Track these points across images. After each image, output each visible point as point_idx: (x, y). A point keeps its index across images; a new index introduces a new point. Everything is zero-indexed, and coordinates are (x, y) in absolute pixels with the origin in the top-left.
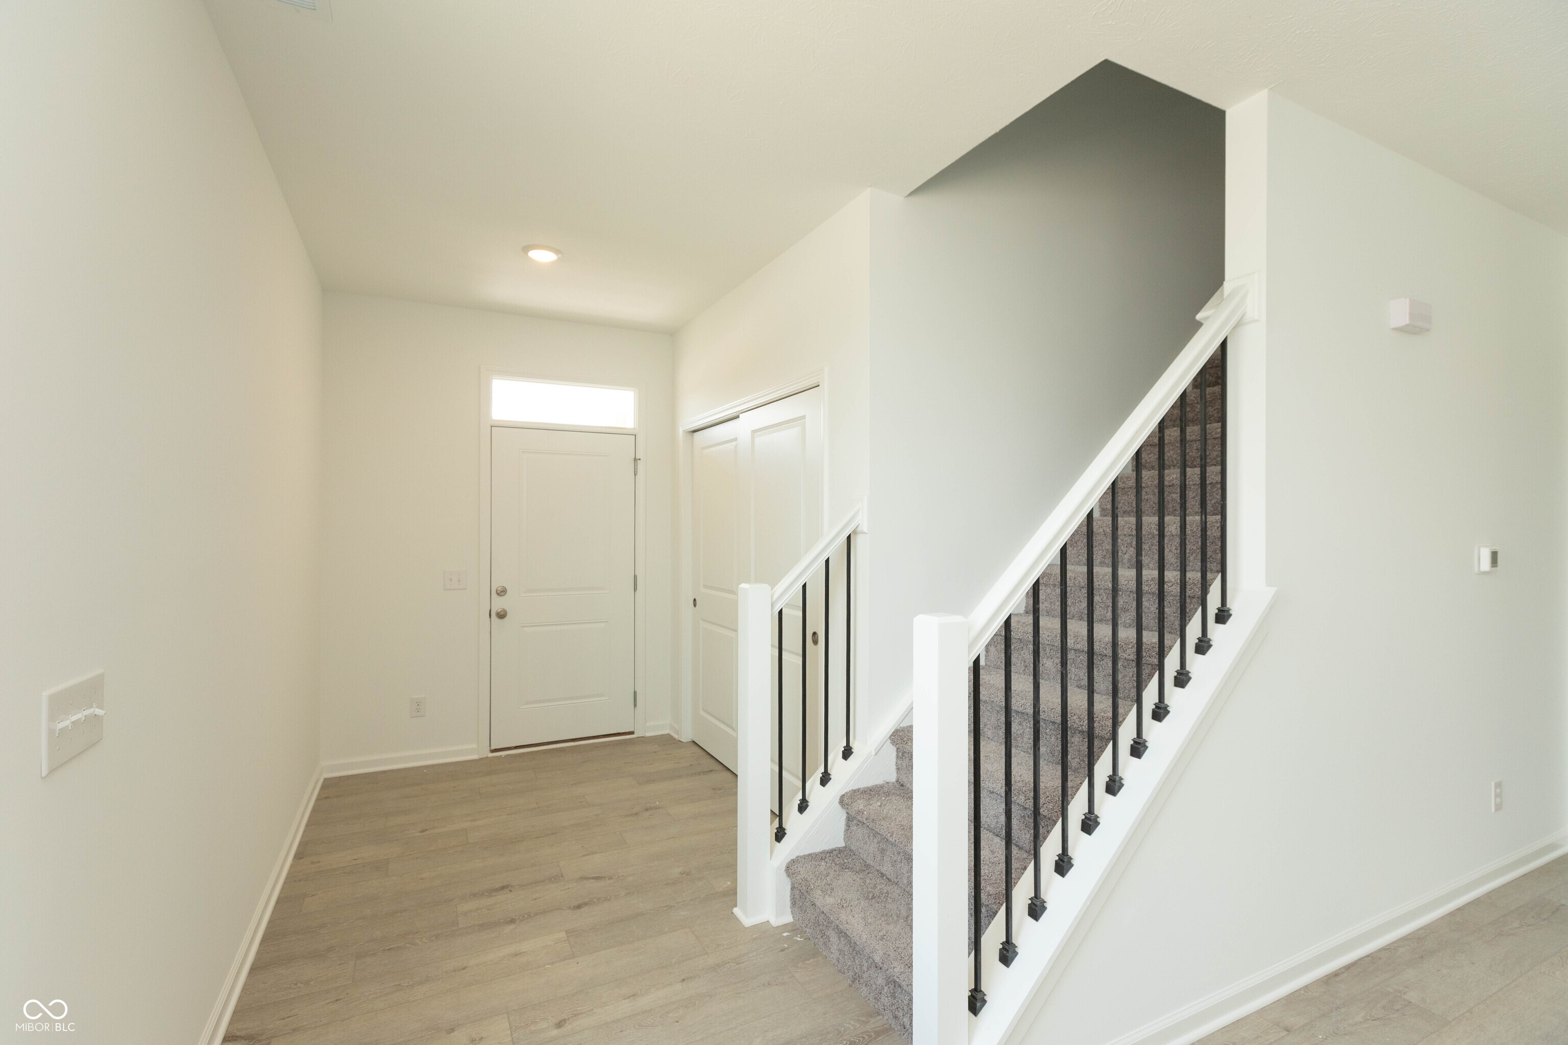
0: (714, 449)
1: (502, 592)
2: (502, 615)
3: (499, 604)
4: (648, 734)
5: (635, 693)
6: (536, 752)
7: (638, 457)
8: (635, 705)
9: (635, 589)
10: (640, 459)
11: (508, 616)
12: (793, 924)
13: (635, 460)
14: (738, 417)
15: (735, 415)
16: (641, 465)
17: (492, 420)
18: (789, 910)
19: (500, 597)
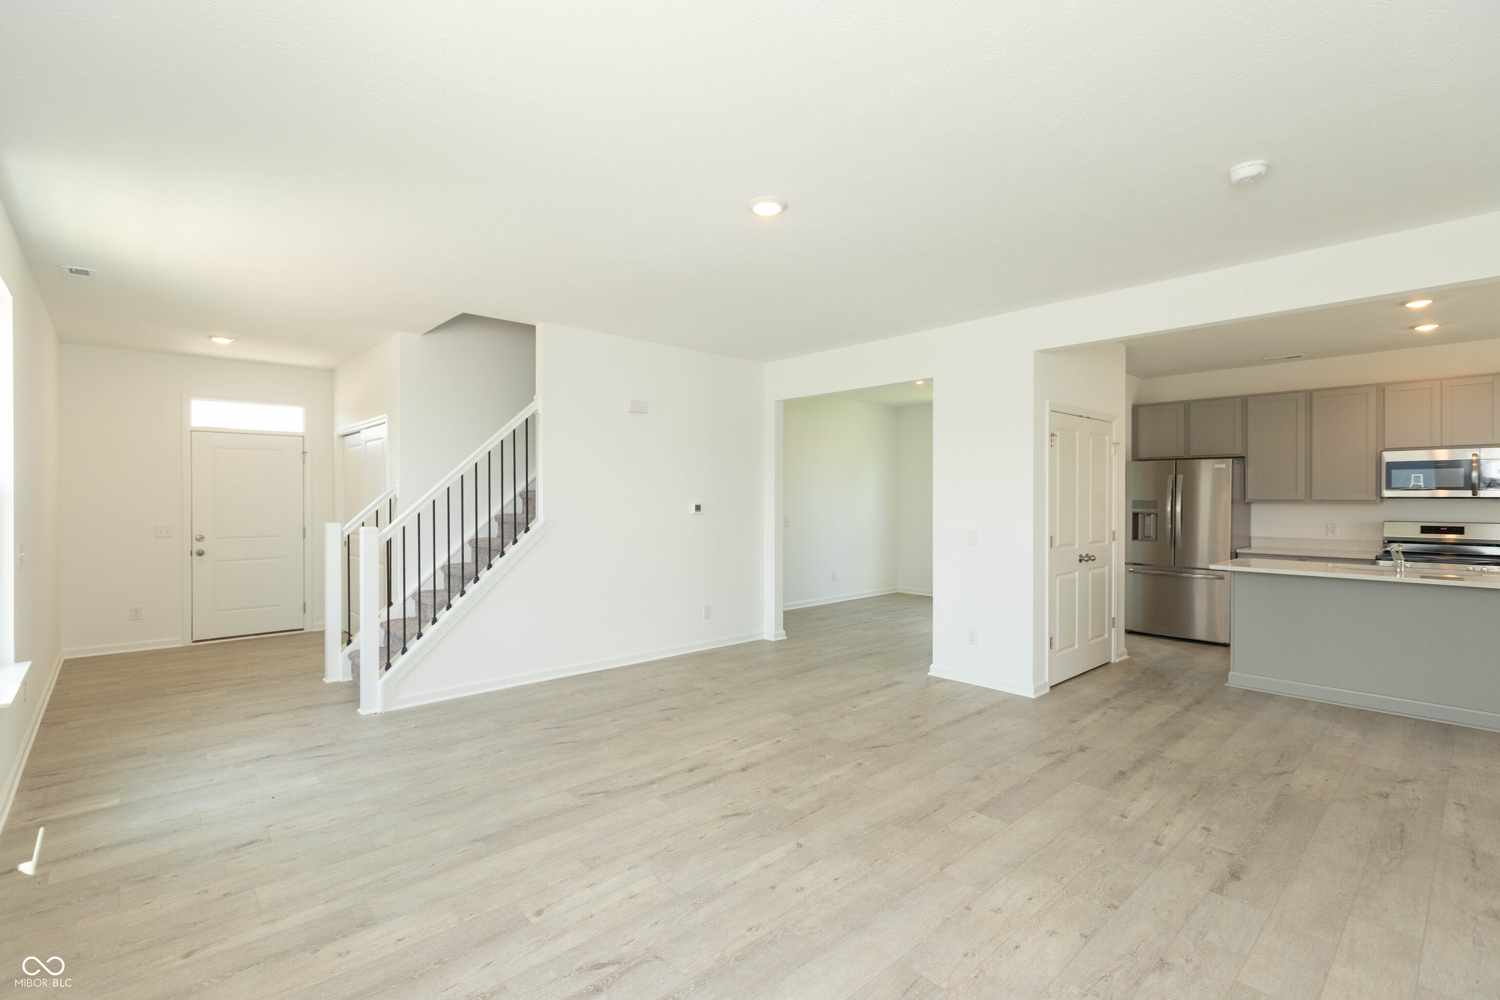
0: (355, 448)
1: (201, 539)
2: (200, 554)
3: (198, 546)
4: (314, 630)
5: (304, 604)
6: (227, 642)
7: (305, 451)
8: (304, 611)
9: (304, 536)
10: (306, 452)
11: (205, 553)
12: (352, 681)
13: (304, 452)
14: (360, 432)
15: (358, 431)
16: (308, 456)
17: (192, 427)
18: (351, 675)
19: (200, 542)
